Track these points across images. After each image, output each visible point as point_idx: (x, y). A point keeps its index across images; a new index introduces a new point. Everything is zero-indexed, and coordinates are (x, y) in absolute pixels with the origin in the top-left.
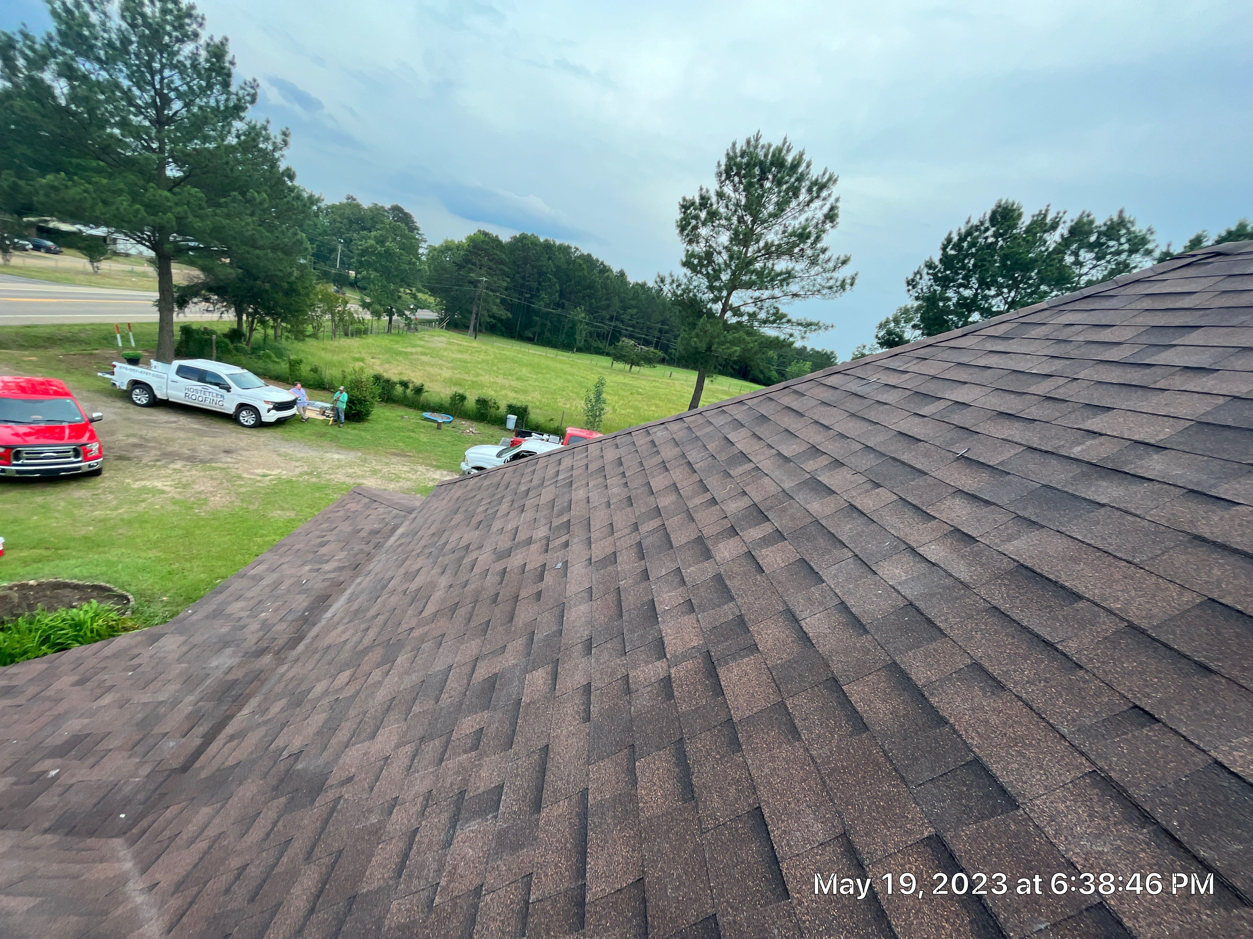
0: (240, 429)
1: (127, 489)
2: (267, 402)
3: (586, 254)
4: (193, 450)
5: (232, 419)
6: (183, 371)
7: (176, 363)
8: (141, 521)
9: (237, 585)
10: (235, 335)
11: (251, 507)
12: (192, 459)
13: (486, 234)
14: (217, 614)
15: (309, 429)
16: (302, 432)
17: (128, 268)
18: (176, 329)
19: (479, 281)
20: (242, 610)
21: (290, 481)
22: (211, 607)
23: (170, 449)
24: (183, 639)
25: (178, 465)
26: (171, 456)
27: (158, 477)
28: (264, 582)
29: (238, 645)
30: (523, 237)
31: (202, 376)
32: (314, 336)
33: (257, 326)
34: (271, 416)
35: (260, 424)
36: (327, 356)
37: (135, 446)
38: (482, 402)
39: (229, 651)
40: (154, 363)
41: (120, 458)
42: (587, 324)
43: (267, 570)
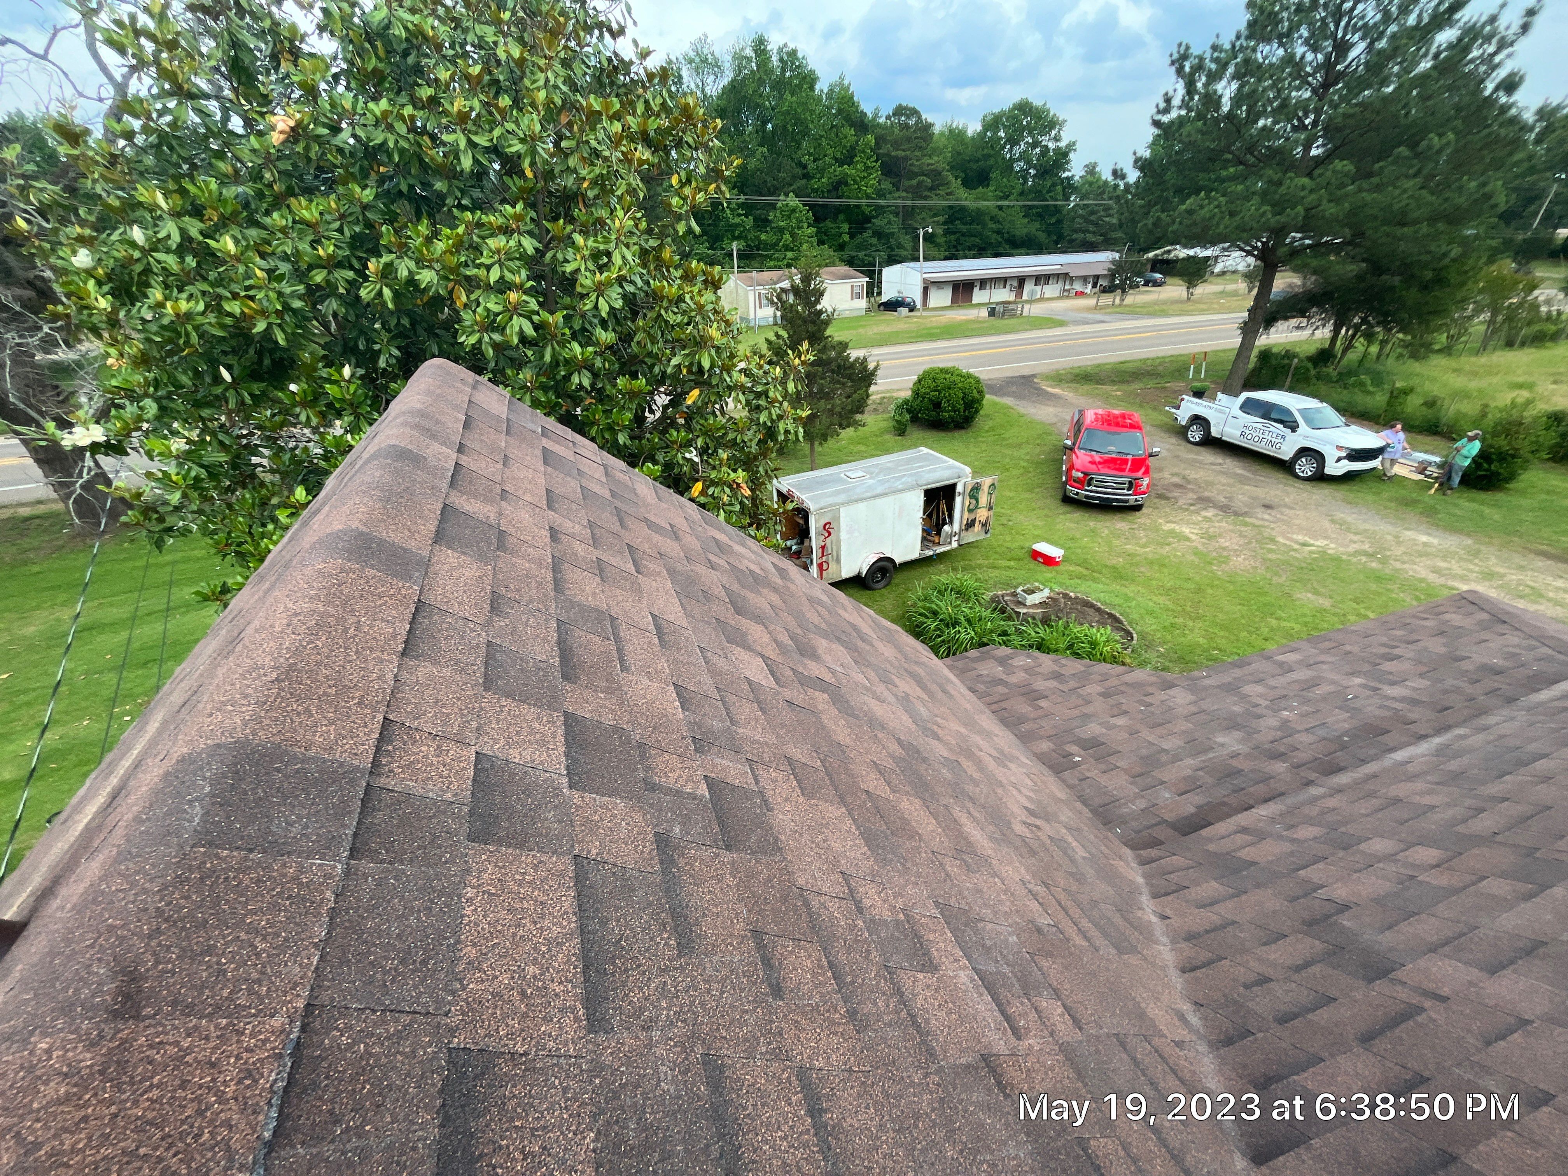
0: (1291, 480)
1: (1157, 530)
2: (1339, 448)
4: (1230, 499)
6: (1249, 406)
7: (1244, 396)
8: (1161, 563)
11: (1276, 580)
12: (1225, 509)
15: (1389, 491)
17: (1219, 288)
18: (1255, 353)
23: (1206, 494)
25: (1210, 513)
26: (1205, 502)
27: (1188, 523)
31: (1267, 411)
37: (1177, 486)
40: (1220, 395)
41: (1160, 497)
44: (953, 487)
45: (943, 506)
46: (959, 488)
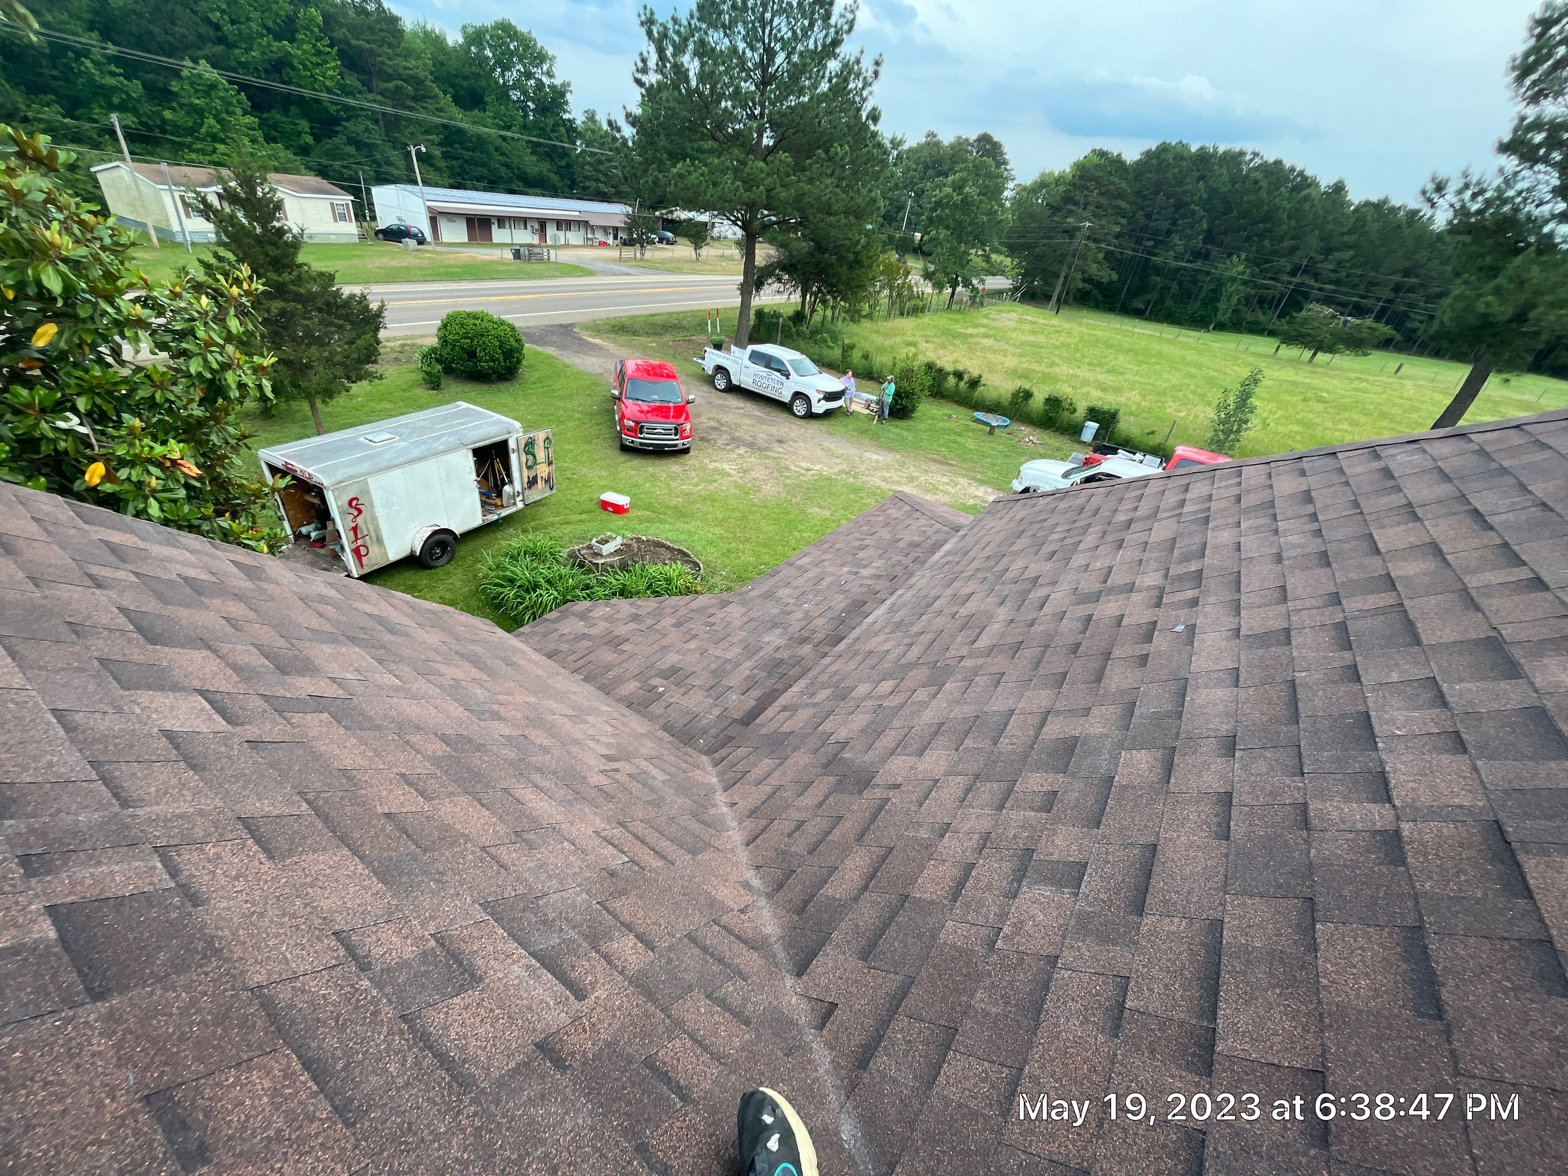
0: (792, 418)
1: (704, 469)
2: (819, 391)
3: (1271, 160)
4: (754, 437)
5: (786, 407)
6: (756, 357)
7: (751, 348)
8: (711, 499)
9: (786, 572)
10: (799, 317)
11: (794, 500)
12: (751, 446)
13: (1102, 154)
14: (769, 595)
15: (852, 424)
16: (846, 426)
17: (720, 252)
18: (752, 312)
19: (1078, 229)
20: (789, 596)
21: (829, 479)
22: (765, 588)
23: (737, 434)
24: (744, 610)
25: (742, 450)
26: (737, 441)
27: (727, 461)
28: (810, 574)
29: (785, 629)
30: (1164, 149)
31: (768, 362)
32: (869, 316)
33: (819, 307)
34: (819, 407)
35: (810, 416)
36: (879, 340)
37: (714, 429)
38: (1054, 402)
39: (778, 631)
40: (733, 348)
41: (703, 439)
42: (1245, 283)
43: (810, 563)
44: (505, 443)
45: (498, 466)
46: (512, 444)
